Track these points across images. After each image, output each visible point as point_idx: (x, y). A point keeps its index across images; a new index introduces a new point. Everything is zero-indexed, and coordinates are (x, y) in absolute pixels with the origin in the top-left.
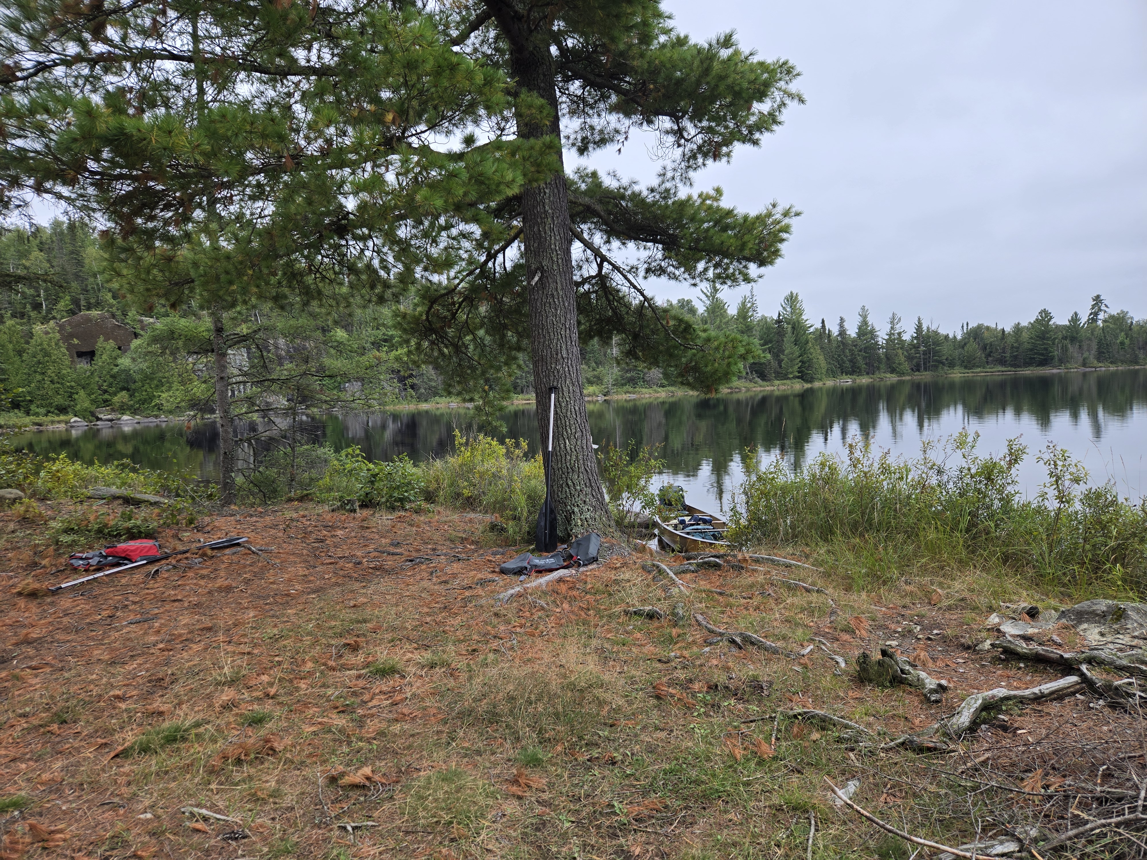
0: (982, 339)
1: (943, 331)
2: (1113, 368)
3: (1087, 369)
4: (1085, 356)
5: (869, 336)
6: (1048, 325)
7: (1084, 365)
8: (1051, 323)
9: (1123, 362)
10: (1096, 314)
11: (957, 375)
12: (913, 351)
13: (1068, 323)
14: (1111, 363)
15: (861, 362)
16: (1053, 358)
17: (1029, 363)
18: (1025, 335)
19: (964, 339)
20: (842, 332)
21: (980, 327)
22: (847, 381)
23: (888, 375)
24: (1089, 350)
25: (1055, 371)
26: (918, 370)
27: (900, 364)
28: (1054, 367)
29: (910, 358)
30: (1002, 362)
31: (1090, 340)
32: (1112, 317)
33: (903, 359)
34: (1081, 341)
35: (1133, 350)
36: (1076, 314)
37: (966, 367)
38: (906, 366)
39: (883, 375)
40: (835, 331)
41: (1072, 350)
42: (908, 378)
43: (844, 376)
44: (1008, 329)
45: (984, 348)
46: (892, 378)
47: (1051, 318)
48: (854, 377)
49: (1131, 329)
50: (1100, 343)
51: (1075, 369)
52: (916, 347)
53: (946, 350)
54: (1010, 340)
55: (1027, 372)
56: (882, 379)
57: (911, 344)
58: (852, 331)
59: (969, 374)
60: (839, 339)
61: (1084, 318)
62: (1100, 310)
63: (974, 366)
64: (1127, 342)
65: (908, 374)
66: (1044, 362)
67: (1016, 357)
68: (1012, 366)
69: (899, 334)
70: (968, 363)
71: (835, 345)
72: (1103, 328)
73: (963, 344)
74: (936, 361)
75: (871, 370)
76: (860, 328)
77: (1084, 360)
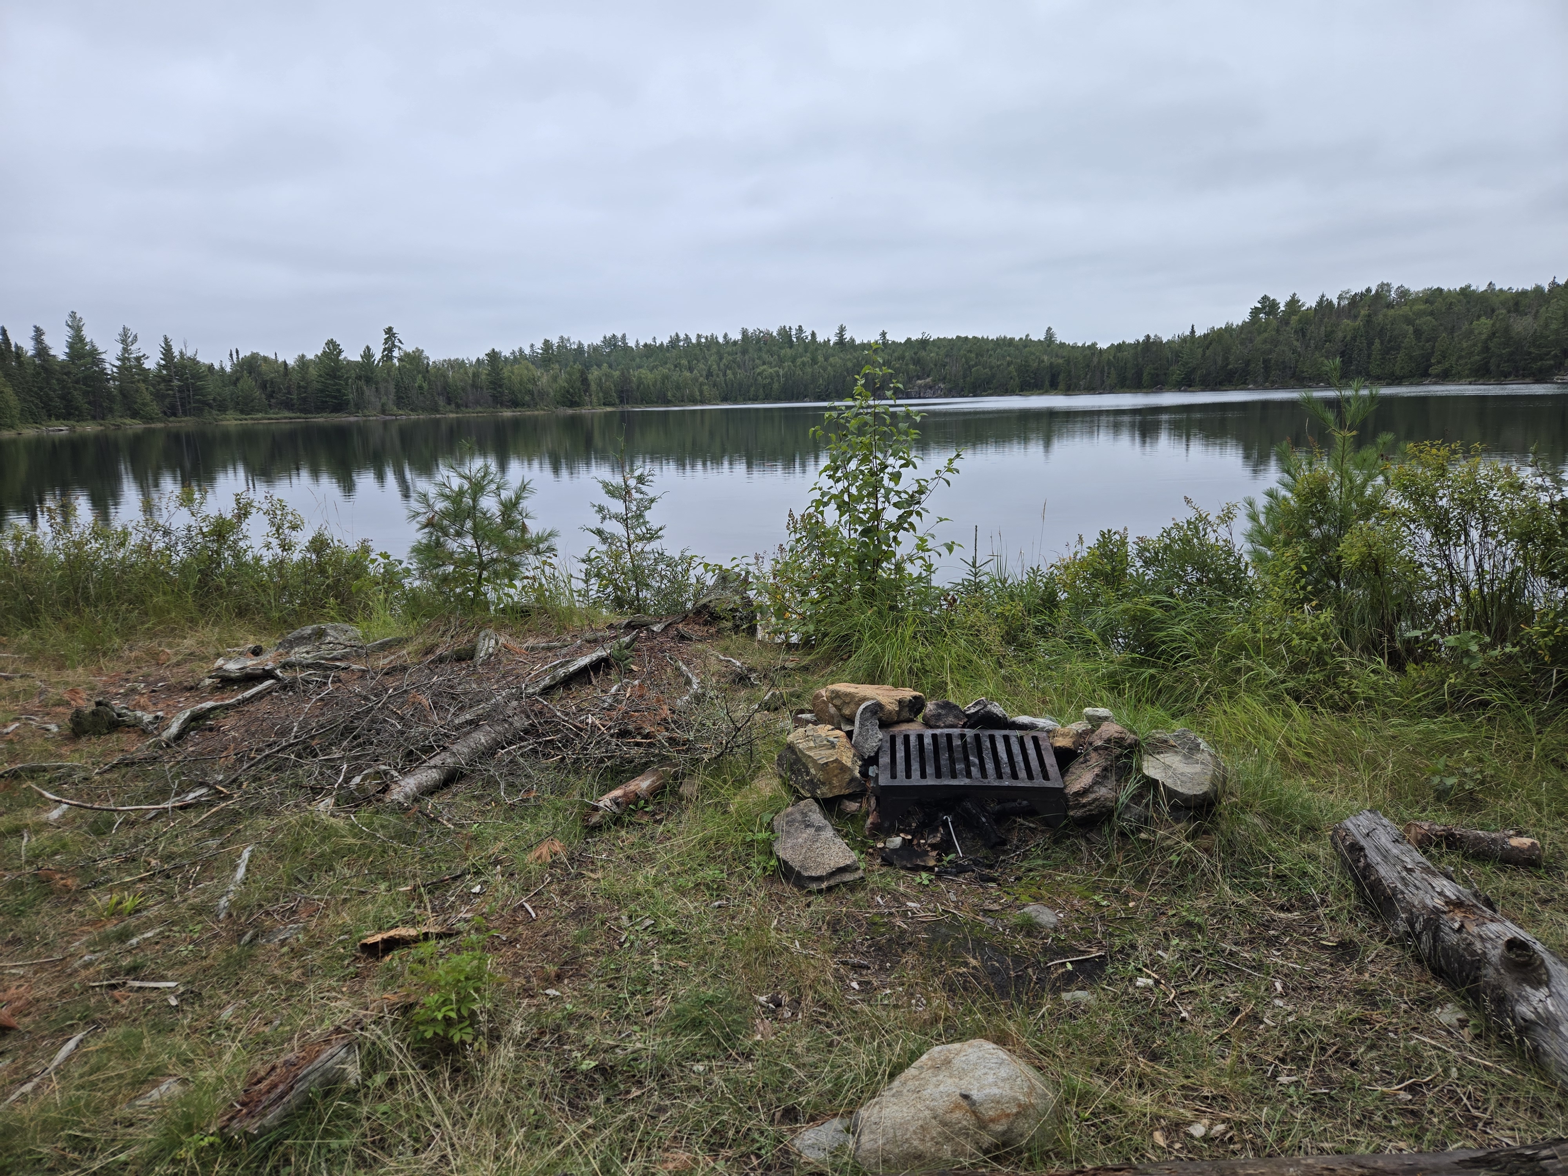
0: (260, 374)
1: (204, 359)
2: (414, 417)
3: (388, 418)
4: (383, 401)
5: (89, 359)
6: (338, 360)
7: (383, 412)
8: (341, 357)
9: (424, 409)
10: (390, 350)
11: (231, 421)
12: (162, 386)
13: (360, 359)
14: (412, 410)
15: (80, 400)
16: (347, 403)
17: (321, 408)
18: (313, 372)
19: (234, 372)
20: (42, 350)
21: (254, 357)
22: (60, 430)
23: (128, 421)
24: (386, 394)
25: (352, 419)
26: (174, 414)
27: (144, 405)
28: (351, 414)
29: (159, 396)
30: (288, 405)
31: (387, 381)
32: (407, 355)
33: (148, 397)
34: (377, 383)
35: (432, 395)
36: (368, 347)
37: (242, 412)
38: (155, 408)
39: (119, 421)
40: (29, 348)
41: (369, 392)
42: (159, 425)
43: (54, 421)
44: (291, 362)
45: (264, 386)
46: (136, 426)
47: (340, 352)
48: (72, 422)
49: (428, 371)
50: (397, 386)
51: (374, 418)
52: (167, 380)
53: (211, 387)
54: (295, 377)
55: (320, 419)
56: (118, 427)
57: (158, 375)
58: (59, 350)
59: (248, 421)
60: (37, 361)
61: (378, 355)
62: (394, 346)
63: (253, 410)
64: (425, 385)
65: (159, 420)
66: (339, 406)
67: (304, 400)
68: (301, 411)
69: (138, 359)
70: (244, 406)
71: (30, 371)
72: (399, 368)
73: (234, 379)
74: (199, 401)
75: (99, 412)
76: (71, 346)
77: (383, 405)
